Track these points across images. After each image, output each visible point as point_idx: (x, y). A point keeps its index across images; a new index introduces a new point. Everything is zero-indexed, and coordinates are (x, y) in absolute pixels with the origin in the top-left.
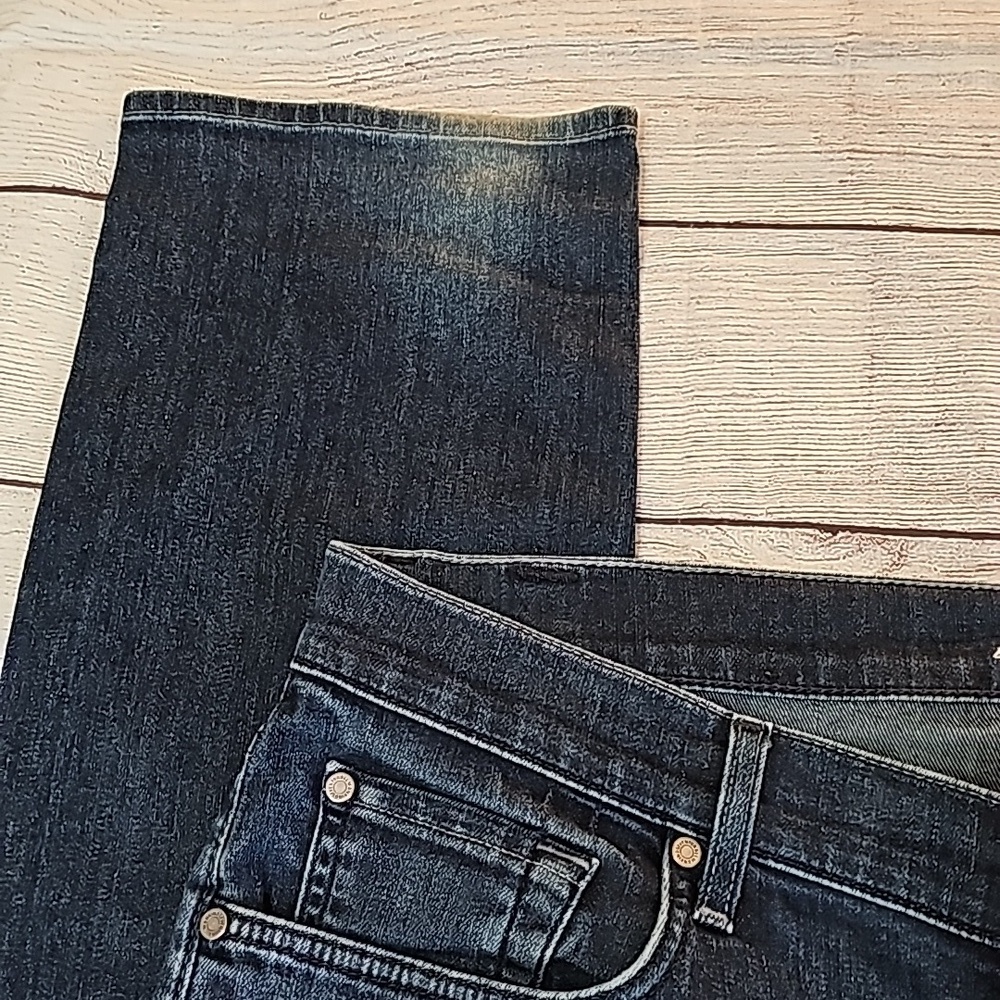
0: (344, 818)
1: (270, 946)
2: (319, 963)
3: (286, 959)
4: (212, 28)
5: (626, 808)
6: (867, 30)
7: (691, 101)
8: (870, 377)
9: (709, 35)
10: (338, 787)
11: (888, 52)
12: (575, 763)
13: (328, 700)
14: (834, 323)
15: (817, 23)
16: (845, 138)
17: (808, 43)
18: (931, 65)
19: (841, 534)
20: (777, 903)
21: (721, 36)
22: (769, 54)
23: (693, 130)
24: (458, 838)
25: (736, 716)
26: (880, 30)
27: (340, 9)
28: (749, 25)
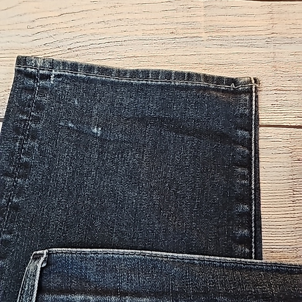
6: (280, 31)
7: (201, 66)
8: (293, 201)
9: (208, 35)
11: (290, 42)
14: (275, 174)
15: (257, 29)
16: (273, 83)
17: (253, 38)
21: (214, 35)
22: (236, 43)
26: (285, 31)
27: (37, 23)
28: (226, 29)
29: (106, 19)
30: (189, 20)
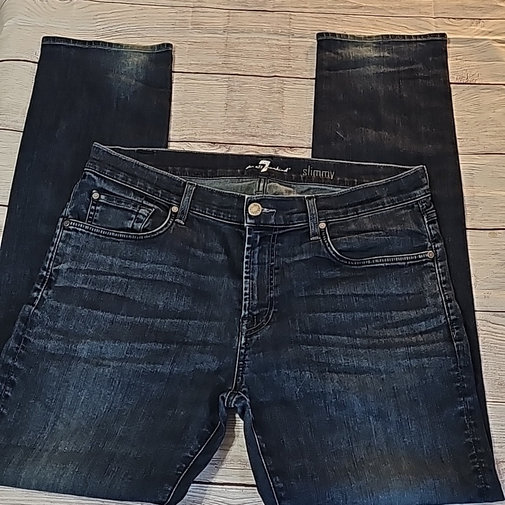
0: (97, 203)
1: (79, 227)
2: (91, 231)
3: (83, 230)
4: (64, 21)
5: (162, 200)
6: (231, 26)
8: (226, 109)
9: (192, 26)
10: (96, 196)
11: (236, 32)
12: (150, 190)
13: (93, 175)
14: (218, 97)
15: (219, 24)
16: (224, 52)
17: (217, 29)
18: (246, 35)
19: (216, 144)
20: (195, 220)
22: (207, 31)
23: (187, 50)
24: (122, 206)
25: (188, 182)
26: (235, 26)
27: (99, 17)
28: (202, 24)
29: (137, 16)
30: (183, 18)
